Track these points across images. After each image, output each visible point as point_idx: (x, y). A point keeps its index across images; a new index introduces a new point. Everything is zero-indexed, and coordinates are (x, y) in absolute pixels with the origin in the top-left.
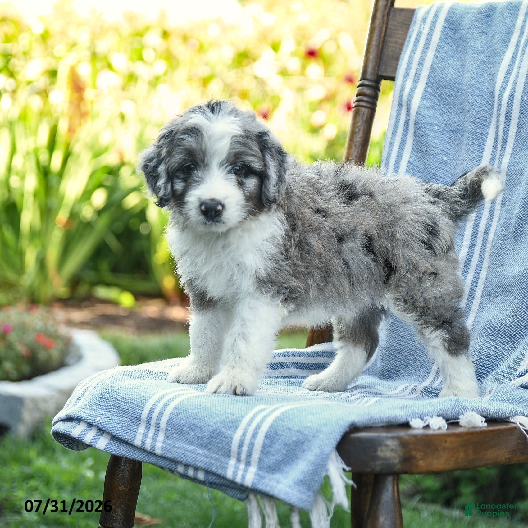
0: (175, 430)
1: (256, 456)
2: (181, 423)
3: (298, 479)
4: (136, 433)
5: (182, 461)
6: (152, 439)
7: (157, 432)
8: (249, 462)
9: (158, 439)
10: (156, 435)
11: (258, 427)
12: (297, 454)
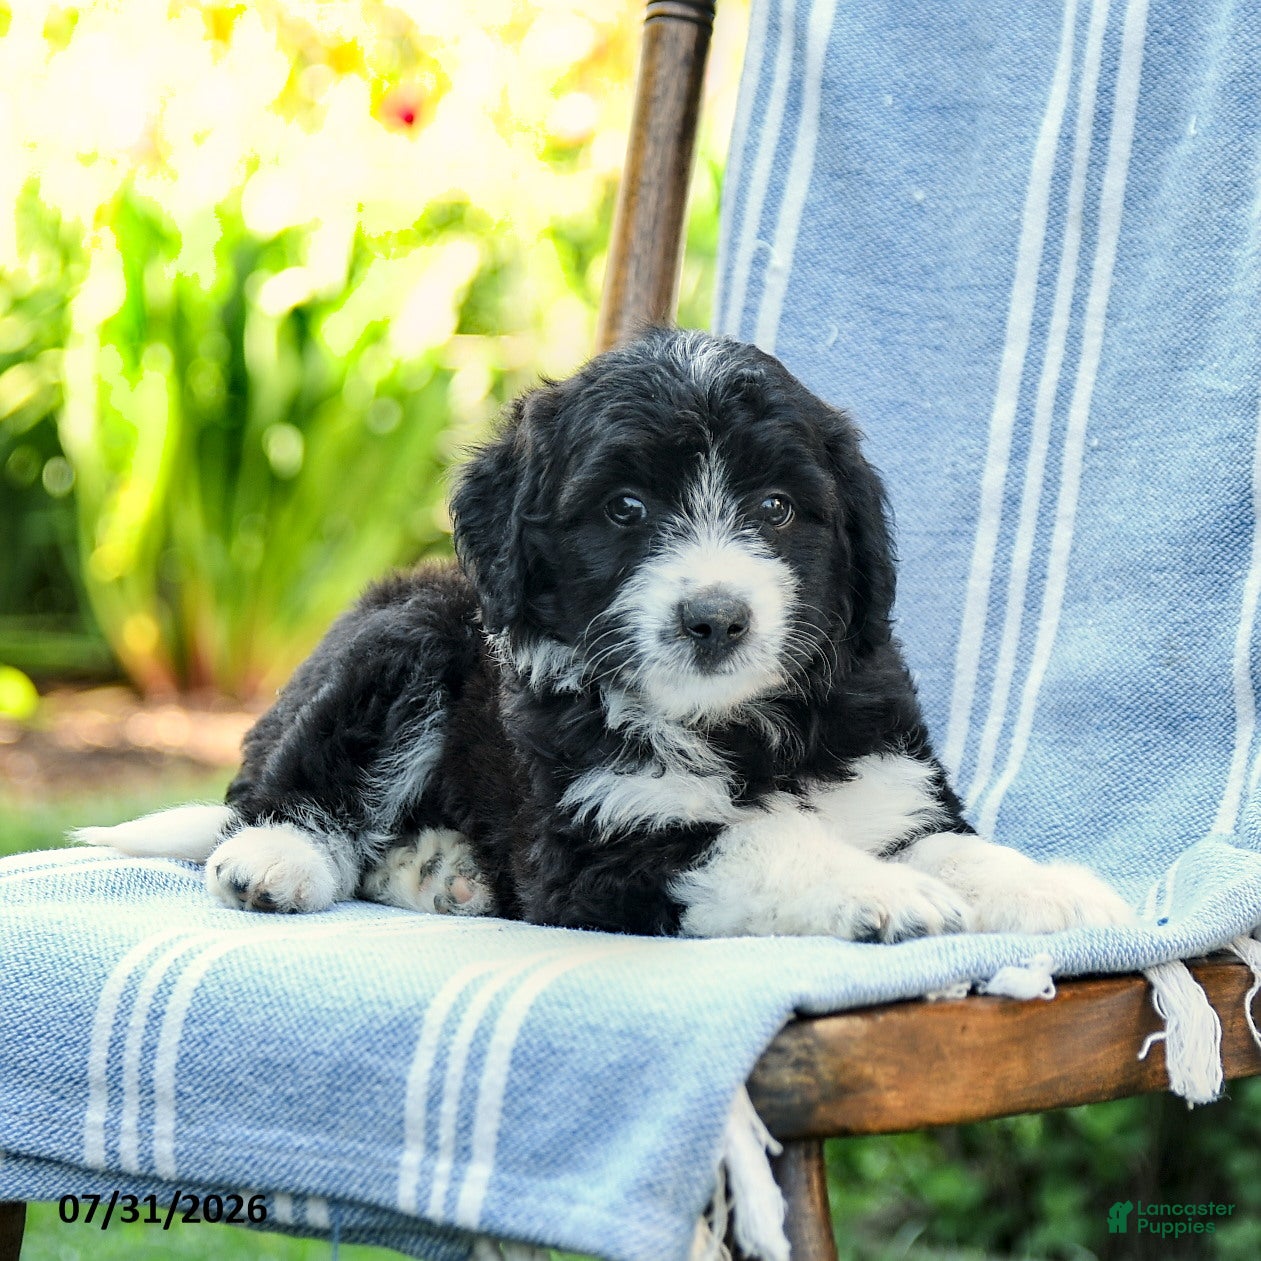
0: (208, 1091)
1: (486, 1127)
2: (224, 1065)
3: (638, 1180)
4: (82, 1127)
5: (248, 1184)
6: (136, 1135)
7: (148, 1111)
8: (466, 1149)
9: (156, 1129)
10: (146, 1120)
11: (483, 1035)
12: (626, 1105)
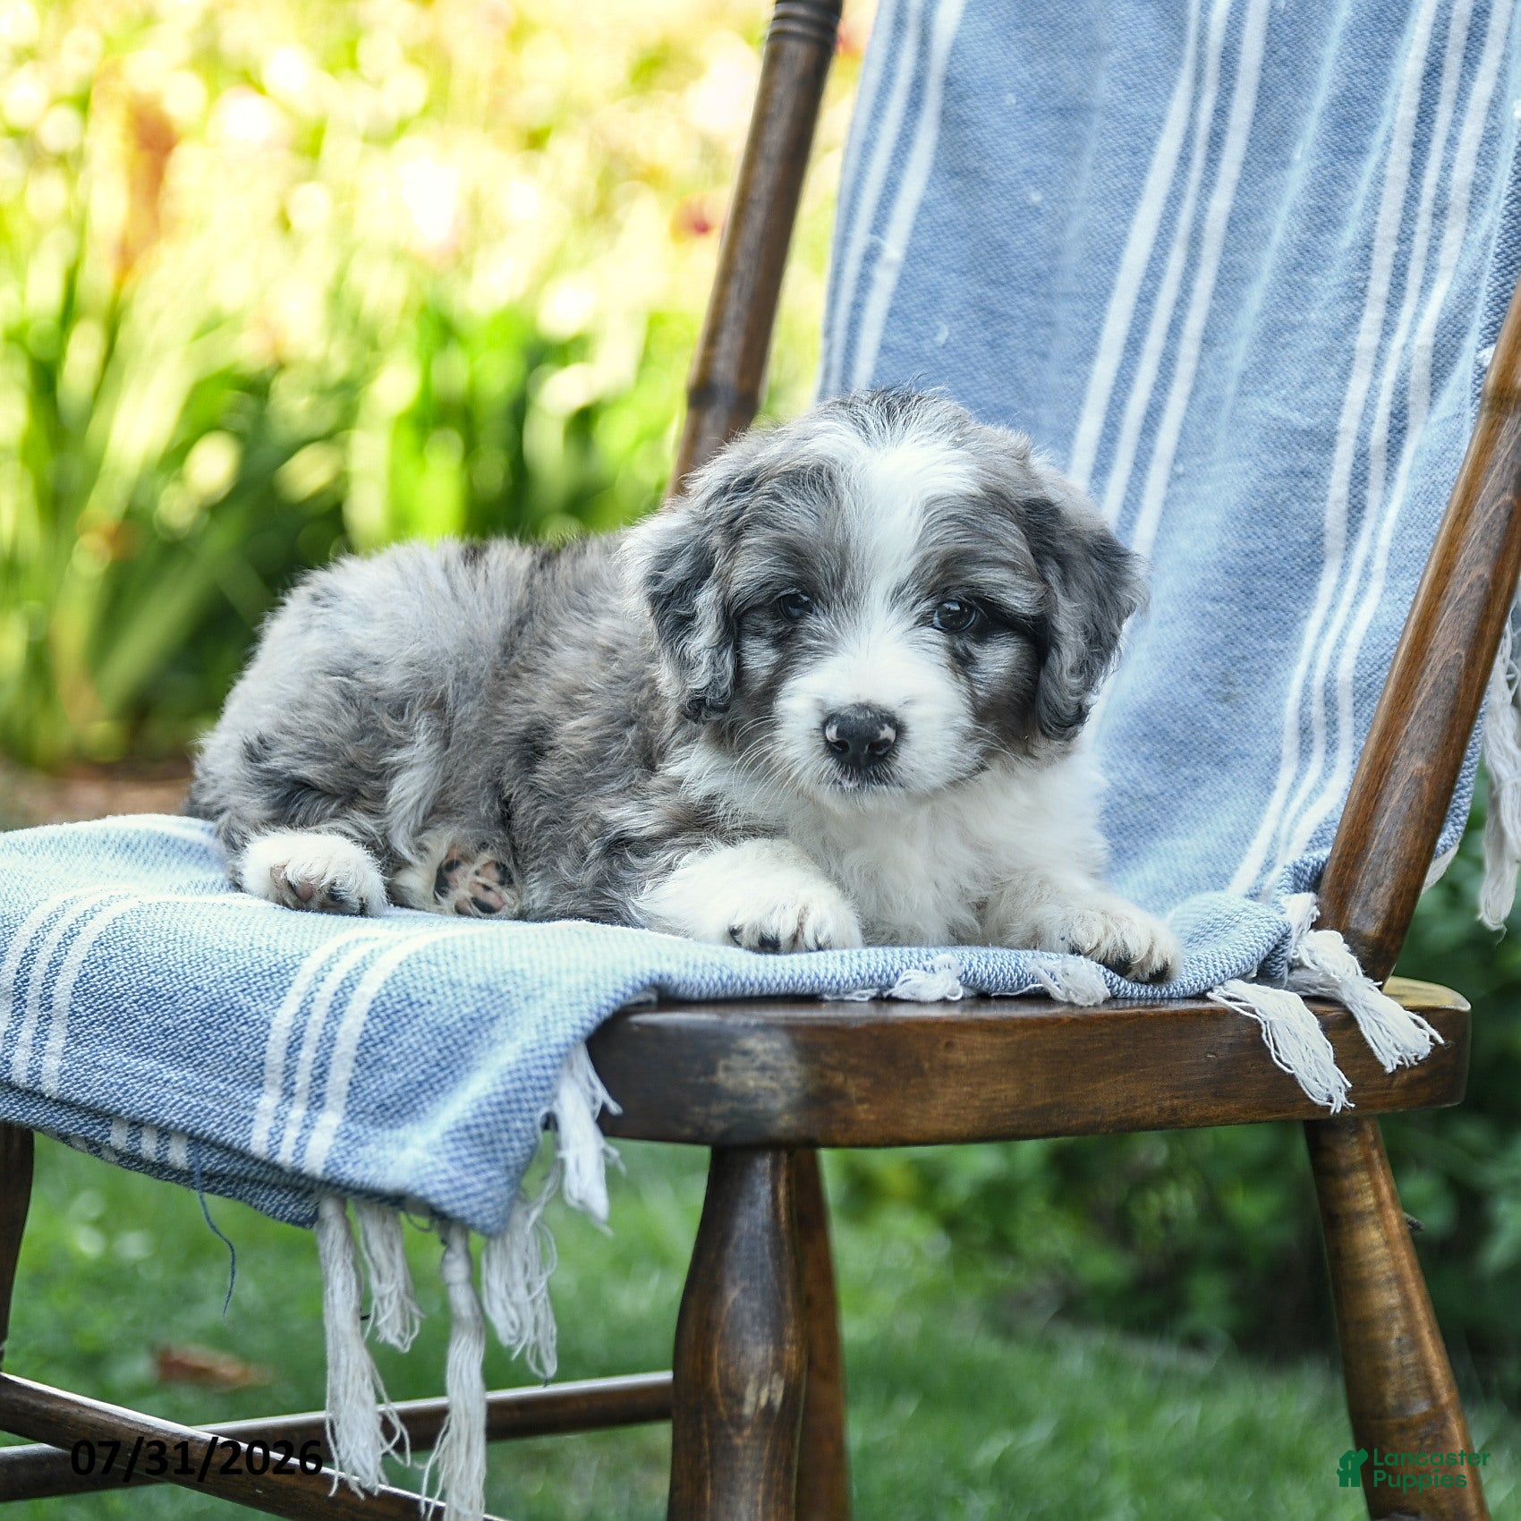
1: (340, 1076)
2: (114, 990)
5: (119, 1111)
6: (30, 1049)
7: (44, 1026)
8: (319, 1096)
9: (48, 1044)
10: (42, 1034)
11: (349, 985)
